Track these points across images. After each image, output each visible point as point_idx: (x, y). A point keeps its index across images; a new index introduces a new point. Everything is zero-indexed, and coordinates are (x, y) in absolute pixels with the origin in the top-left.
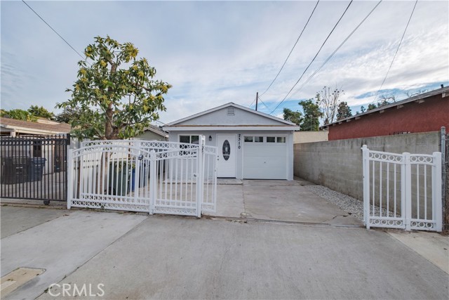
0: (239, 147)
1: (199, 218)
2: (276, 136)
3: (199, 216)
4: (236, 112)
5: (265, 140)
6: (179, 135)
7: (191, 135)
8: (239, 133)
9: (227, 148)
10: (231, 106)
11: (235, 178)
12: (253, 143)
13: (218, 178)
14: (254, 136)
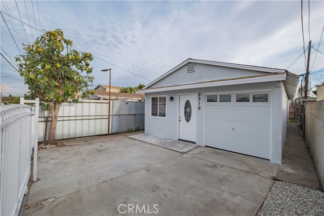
0: (199, 108)
2: (251, 93)
5: (234, 99)
6: (151, 97)
7: (158, 96)
8: (199, 91)
9: (188, 110)
10: (189, 63)
11: (195, 143)
12: (218, 103)
13: (179, 140)
14: (219, 93)
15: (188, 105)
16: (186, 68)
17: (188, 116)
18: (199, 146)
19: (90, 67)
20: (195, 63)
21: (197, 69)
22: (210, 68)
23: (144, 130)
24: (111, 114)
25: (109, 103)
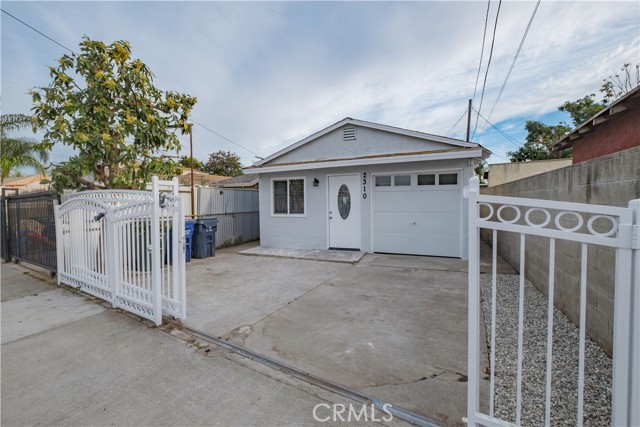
0: (365, 196)
1: (155, 327)
2: (437, 172)
3: (159, 322)
4: (359, 134)
5: (414, 180)
6: (272, 180)
7: (288, 179)
8: (364, 171)
9: (345, 199)
10: (348, 124)
11: (358, 250)
12: (393, 187)
13: (331, 248)
14: (393, 174)
15: (344, 191)
16: (341, 133)
17: (345, 211)
18: (366, 254)
19: (188, 122)
20: (357, 126)
21: (359, 135)
22: (380, 135)
23: (258, 239)
24: (196, 213)
25: (192, 192)
